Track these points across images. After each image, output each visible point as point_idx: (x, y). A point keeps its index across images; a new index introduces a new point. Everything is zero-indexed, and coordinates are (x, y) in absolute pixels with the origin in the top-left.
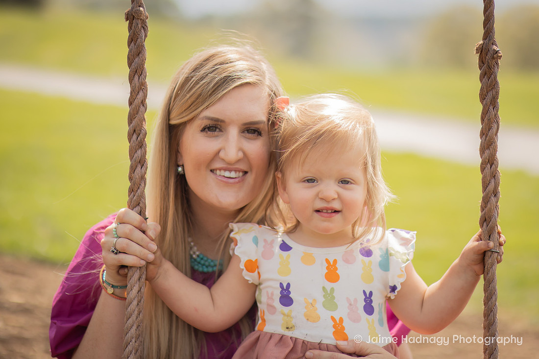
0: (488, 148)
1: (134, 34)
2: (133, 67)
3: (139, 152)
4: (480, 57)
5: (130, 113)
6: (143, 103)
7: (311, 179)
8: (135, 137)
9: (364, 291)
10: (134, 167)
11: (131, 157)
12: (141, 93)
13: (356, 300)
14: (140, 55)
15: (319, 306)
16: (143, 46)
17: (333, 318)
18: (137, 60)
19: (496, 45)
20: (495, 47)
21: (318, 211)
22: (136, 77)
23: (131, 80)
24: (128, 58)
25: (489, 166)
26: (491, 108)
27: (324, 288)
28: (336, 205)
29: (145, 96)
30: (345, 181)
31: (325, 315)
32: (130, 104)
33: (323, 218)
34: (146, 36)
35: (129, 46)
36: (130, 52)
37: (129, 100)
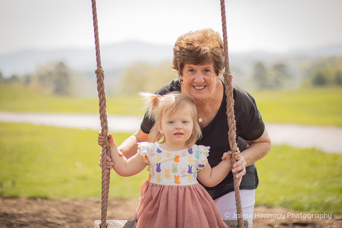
0: (230, 112)
1: (99, 79)
2: (99, 91)
3: (105, 124)
4: (224, 78)
5: (100, 109)
6: (105, 105)
7: (171, 122)
8: (103, 118)
9: (189, 166)
10: (103, 130)
11: (102, 126)
12: (104, 101)
13: (185, 169)
14: (102, 87)
15: (171, 172)
16: (103, 83)
17: (175, 176)
18: (101, 88)
19: (230, 73)
20: (230, 74)
21: (175, 134)
22: (101, 95)
23: (99, 96)
24: (98, 88)
25: (231, 119)
26: (230, 97)
27: (173, 165)
28: (182, 131)
29: (105, 102)
30: (184, 122)
31: (172, 175)
32: (100, 105)
33: (177, 137)
34: (104, 79)
35: (97, 83)
36: (98, 85)
37: (99, 104)
